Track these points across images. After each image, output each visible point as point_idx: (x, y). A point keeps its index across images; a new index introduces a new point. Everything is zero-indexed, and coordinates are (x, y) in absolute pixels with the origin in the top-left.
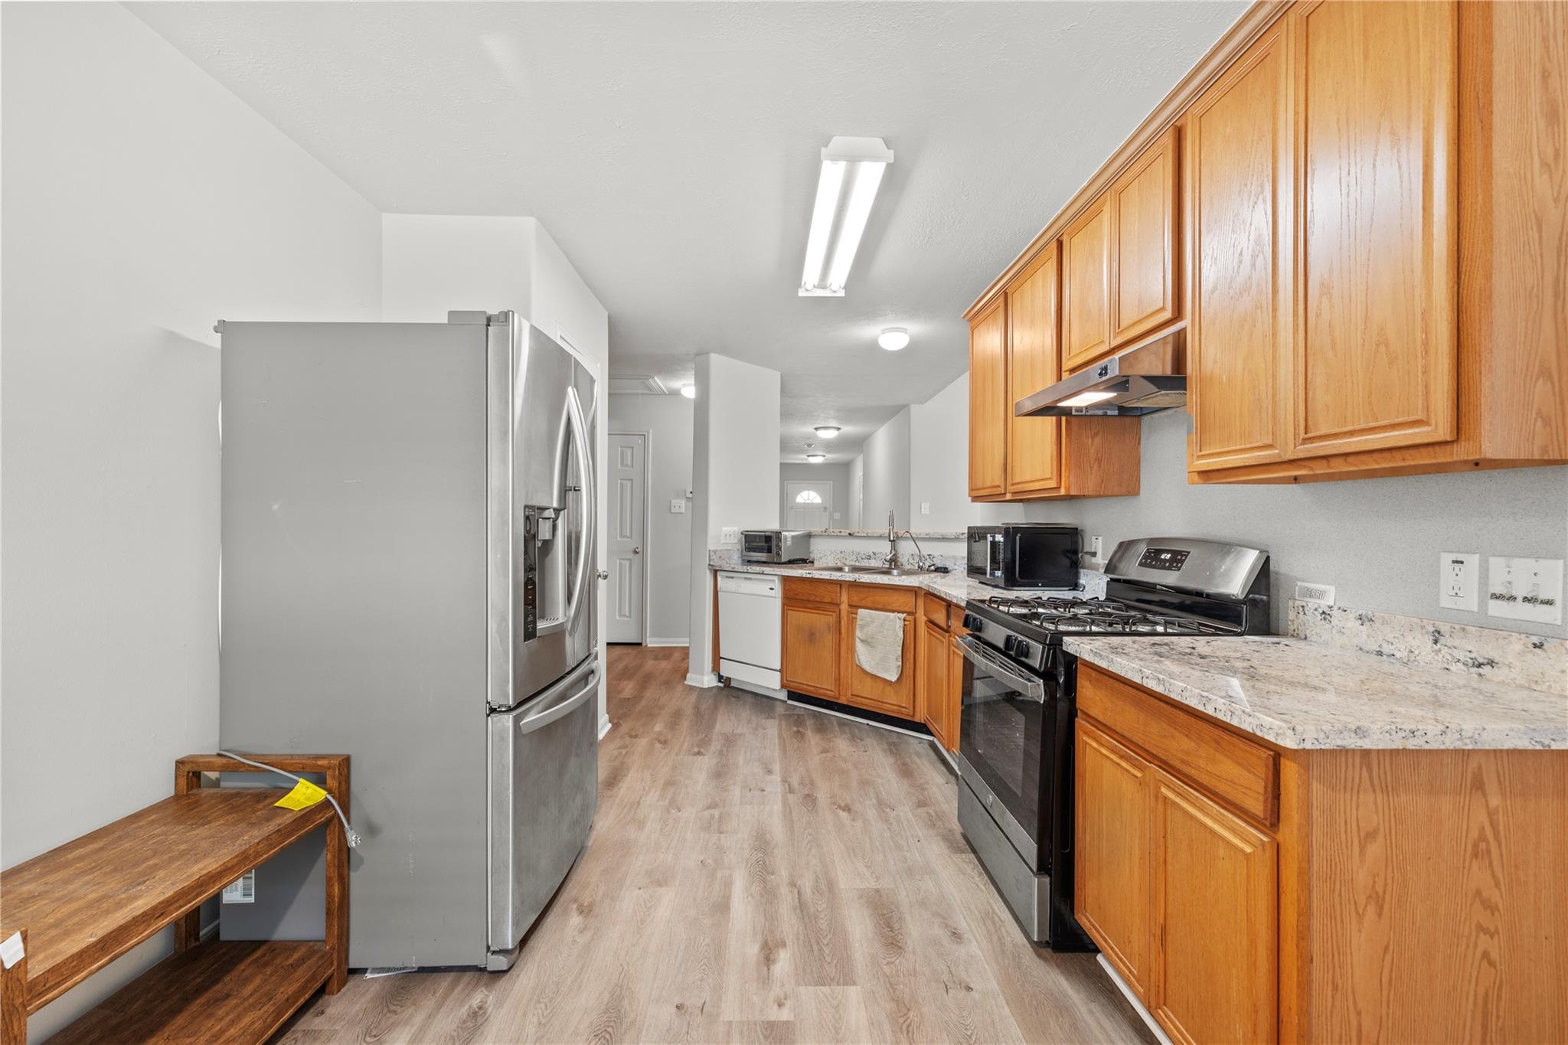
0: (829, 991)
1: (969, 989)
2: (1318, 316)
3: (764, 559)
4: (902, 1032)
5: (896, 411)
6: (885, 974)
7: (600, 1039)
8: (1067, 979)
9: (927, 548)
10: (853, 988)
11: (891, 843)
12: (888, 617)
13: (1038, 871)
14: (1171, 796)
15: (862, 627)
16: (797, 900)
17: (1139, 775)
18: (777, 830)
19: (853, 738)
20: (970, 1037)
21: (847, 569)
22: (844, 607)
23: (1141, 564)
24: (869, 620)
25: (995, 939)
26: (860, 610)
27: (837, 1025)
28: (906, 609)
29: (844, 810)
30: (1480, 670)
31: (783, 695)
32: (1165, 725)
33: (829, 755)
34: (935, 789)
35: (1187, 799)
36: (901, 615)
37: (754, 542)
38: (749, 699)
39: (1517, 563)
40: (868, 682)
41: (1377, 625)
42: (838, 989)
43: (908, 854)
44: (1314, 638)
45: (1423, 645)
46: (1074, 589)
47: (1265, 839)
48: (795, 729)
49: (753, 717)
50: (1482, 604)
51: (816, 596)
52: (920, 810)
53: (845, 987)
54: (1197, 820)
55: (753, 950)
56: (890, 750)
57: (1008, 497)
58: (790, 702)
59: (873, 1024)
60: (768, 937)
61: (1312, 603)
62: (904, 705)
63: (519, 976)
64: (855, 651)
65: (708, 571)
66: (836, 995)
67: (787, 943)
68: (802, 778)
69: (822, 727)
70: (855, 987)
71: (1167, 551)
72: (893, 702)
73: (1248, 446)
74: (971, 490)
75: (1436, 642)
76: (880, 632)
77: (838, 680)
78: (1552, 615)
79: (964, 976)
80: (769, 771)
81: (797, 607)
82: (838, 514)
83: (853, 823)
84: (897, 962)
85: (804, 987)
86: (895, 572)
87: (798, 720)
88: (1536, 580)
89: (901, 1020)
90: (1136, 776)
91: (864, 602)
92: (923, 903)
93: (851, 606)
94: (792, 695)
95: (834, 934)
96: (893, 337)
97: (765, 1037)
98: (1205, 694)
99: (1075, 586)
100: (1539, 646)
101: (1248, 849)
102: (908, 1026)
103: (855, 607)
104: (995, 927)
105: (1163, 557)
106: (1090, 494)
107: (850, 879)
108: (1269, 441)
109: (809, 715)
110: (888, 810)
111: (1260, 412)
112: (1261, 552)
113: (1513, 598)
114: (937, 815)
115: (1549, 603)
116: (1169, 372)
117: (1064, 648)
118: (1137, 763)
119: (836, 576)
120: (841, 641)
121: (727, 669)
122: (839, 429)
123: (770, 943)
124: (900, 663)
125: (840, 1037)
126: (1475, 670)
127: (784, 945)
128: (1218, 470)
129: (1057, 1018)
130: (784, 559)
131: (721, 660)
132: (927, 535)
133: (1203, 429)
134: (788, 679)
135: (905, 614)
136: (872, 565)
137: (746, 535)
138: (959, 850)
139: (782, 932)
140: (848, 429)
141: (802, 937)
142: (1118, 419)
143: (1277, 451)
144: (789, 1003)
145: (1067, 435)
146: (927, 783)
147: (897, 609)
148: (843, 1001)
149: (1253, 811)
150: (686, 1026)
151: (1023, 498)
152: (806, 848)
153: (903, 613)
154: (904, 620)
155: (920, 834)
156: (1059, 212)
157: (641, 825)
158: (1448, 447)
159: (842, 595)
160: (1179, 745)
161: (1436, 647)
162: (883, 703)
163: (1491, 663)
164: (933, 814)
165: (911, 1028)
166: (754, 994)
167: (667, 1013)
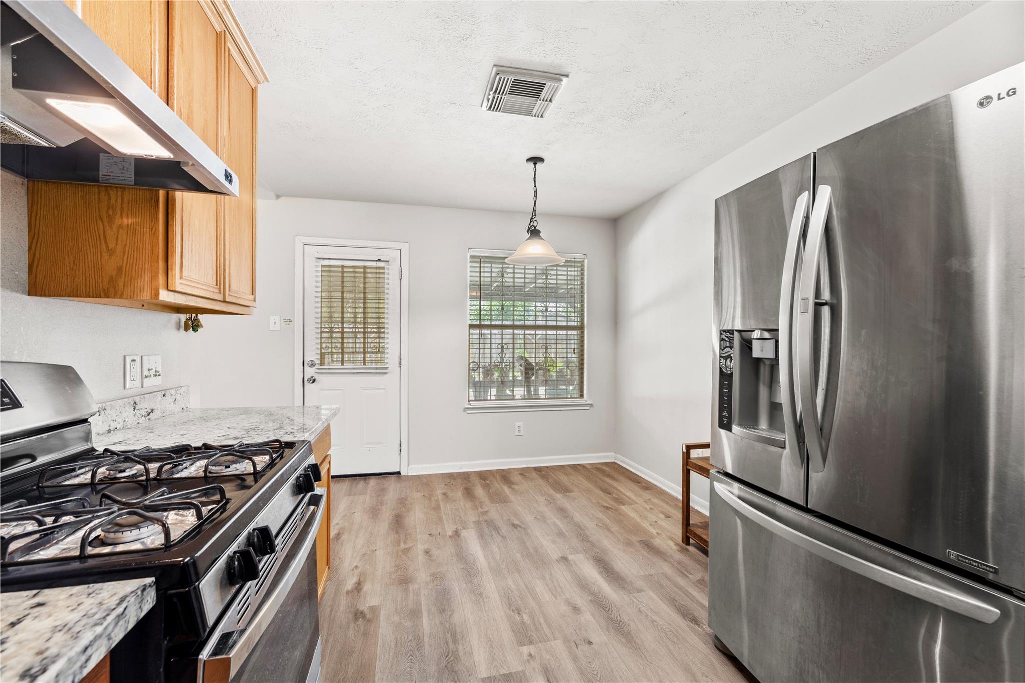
4: (453, 651)
10: (484, 675)
30: (149, 417)
39: (151, 358)
41: (108, 411)
42: (494, 674)
45: (129, 414)
50: (142, 384)
53: (489, 676)
59: (470, 654)
66: (495, 669)
70: (483, 677)
75: (134, 410)
78: (159, 381)
85: (518, 669)
88: (156, 365)
89: (452, 659)
97: (532, 636)
100: (164, 395)
113: (151, 376)
115: (159, 375)
125: (490, 643)
144: (525, 657)
148: (490, 665)
150: (579, 634)
161: (134, 413)
163: (152, 411)
165: (447, 654)
166: (549, 660)
167: (594, 639)
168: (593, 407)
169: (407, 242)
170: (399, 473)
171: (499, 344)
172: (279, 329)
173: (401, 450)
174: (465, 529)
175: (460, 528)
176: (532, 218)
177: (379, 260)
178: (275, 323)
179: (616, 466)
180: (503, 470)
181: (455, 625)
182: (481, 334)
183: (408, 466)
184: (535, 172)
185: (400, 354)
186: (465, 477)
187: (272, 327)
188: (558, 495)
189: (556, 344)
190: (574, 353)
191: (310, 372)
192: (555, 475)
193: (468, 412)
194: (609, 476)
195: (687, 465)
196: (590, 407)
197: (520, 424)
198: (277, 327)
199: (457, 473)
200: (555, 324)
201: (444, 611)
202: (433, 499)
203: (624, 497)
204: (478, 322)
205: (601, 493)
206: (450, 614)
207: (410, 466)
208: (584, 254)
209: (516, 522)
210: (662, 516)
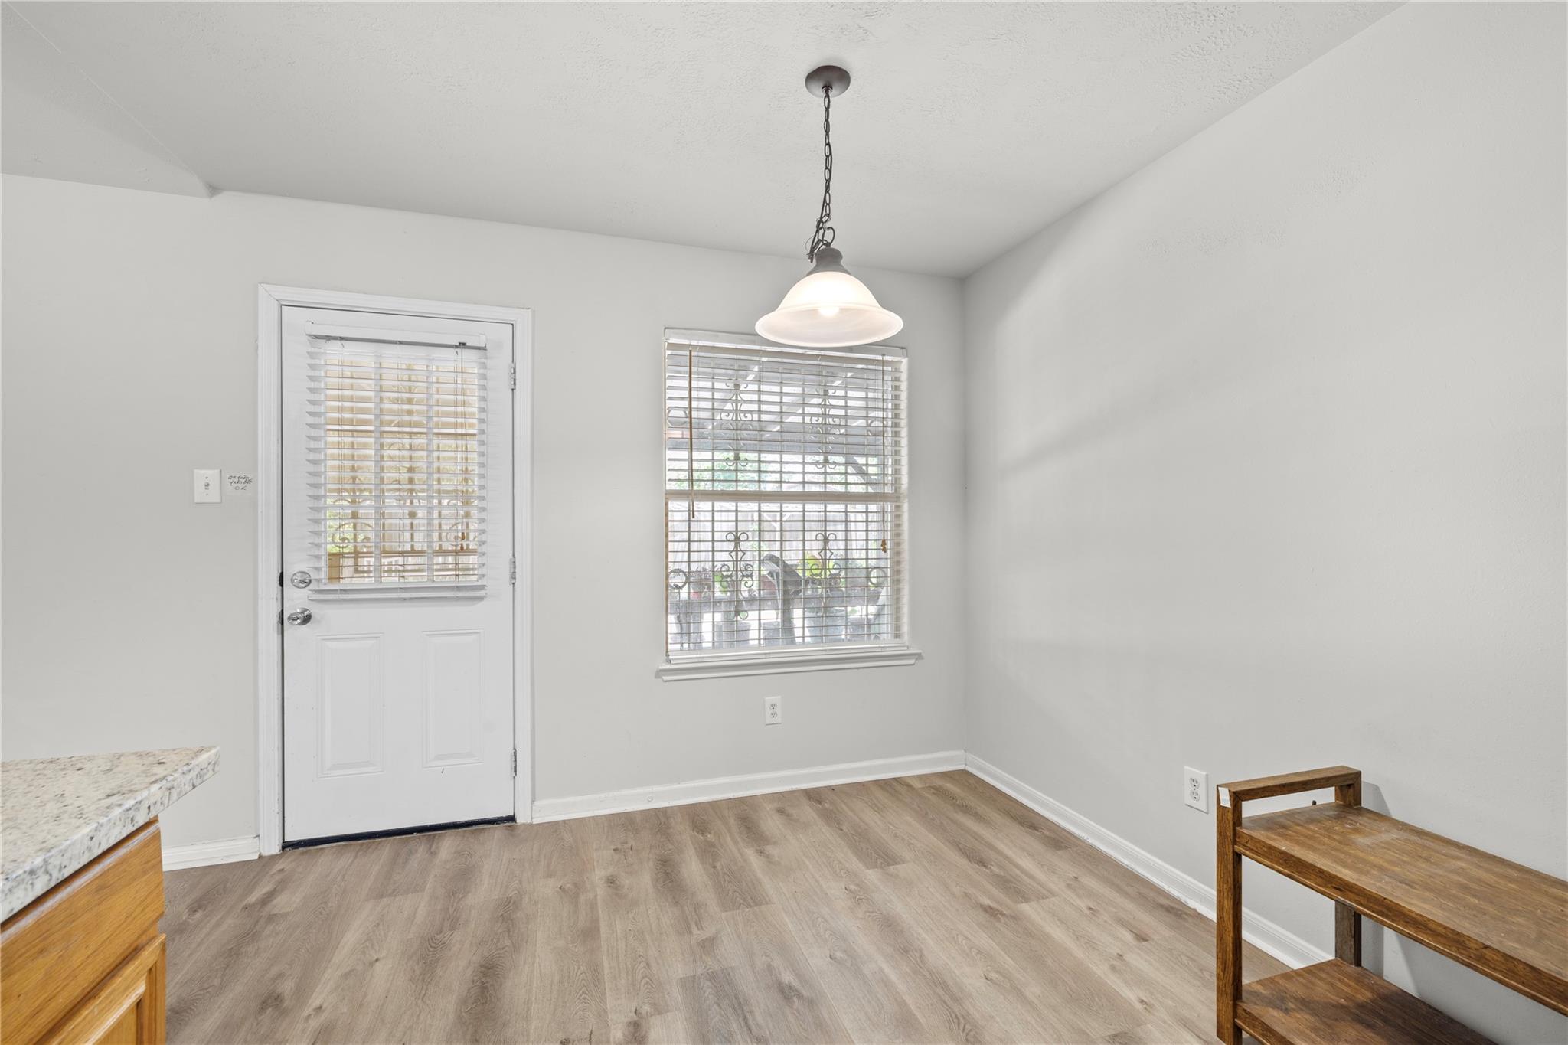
168: (922, 659)
169: (528, 309)
170: (511, 819)
171: (730, 532)
172: (219, 501)
173: (515, 767)
174: (660, 1013)
175: (646, 1009)
176: (820, 221)
177: (463, 345)
178: (207, 485)
179: (972, 781)
180: (741, 800)
182: (692, 512)
183: (533, 801)
184: (827, 109)
185: (514, 555)
186: (659, 821)
187: (200, 494)
188: (870, 872)
189: (846, 531)
190: (885, 550)
191: (297, 599)
192: (853, 811)
193: (665, 678)
194: (965, 809)
195: (1235, 842)
196: (917, 659)
197: (776, 699)
198: (214, 496)
199: (642, 812)
200: (843, 491)
202: (582, 898)
203: (1018, 872)
204: (685, 486)
205: (963, 862)
207: (535, 802)
208: (902, 348)
209: (787, 978)
210: (1128, 937)
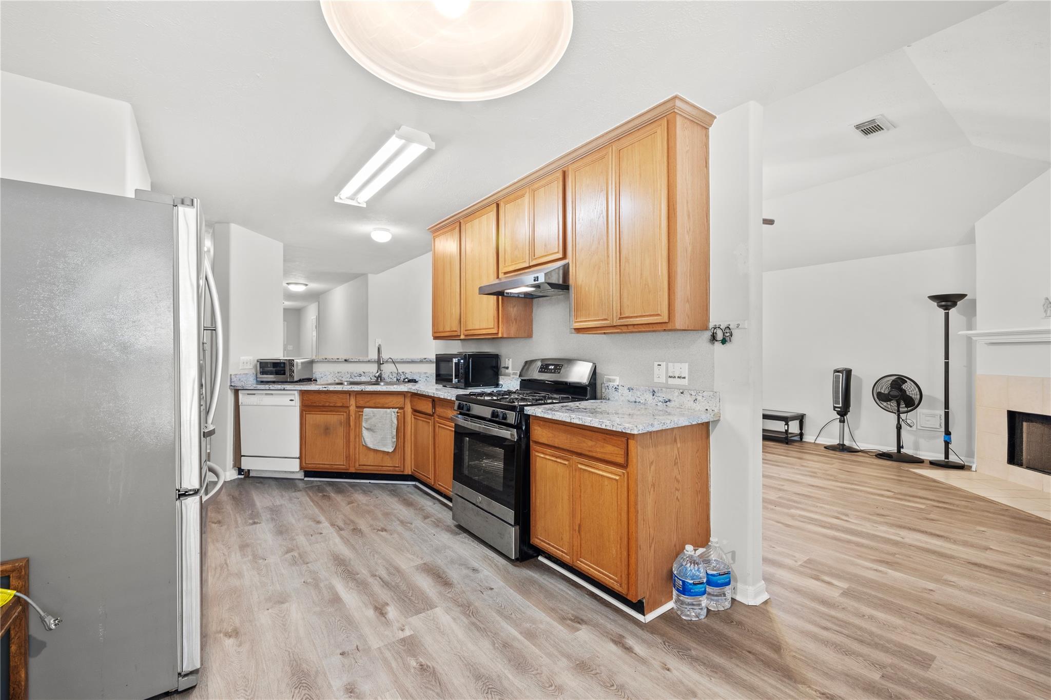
0: (425, 614)
1: (492, 589)
2: (624, 269)
3: (274, 380)
4: (471, 617)
5: (356, 278)
6: (449, 597)
7: (300, 688)
8: (530, 571)
9: (402, 368)
10: (437, 609)
11: (420, 540)
12: (386, 412)
13: (515, 524)
14: (583, 467)
15: (367, 420)
16: (381, 582)
17: (566, 463)
18: (345, 552)
19: (365, 492)
20: (501, 606)
21: (346, 383)
22: (353, 408)
23: (539, 372)
24: (372, 415)
25: (493, 566)
26: (365, 409)
27: (438, 626)
28: (398, 406)
29: (382, 531)
30: (666, 404)
31: (301, 475)
32: (581, 438)
33: (355, 504)
34: (429, 509)
35: (591, 467)
36: (394, 410)
37: (266, 368)
38: (273, 483)
39: (676, 364)
40: (371, 455)
41: (634, 391)
42: (429, 612)
43: (432, 542)
44: (611, 399)
45: (649, 396)
46: (497, 387)
47: (624, 471)
48: (321, 494)
49: (284, 493)
50: (667, 381)
51: (330, 402)
52: (427, 521)
53: (433, 610)
54: (595, 473)
55: (371, 613)
56: (392, 494)
57: (462, 337)
58: (306, 479)
59: (454, 618)
60: (375, 604)
61: (611, 384)
62: (397, 466)
63: (207, 685)
64: (362, 436)
65: (229, 391)
66: (430, 615)
67: (389, 603)
68: (344, 521)
69: (340, 490)
71: (552, 365)
72: (389, 466)
73: (598, 319)
74: (434, 332)
75: (653, 395)
76: (380, 422)
77: (348, 457)
78: (685, 382)
79: (486, 584)
80: (318, 522)
81: (315, 411)
82: (292, 346)
83: (392, 536)
84: (453, 590)
85: (411, 618)
86: (382, 384)
87: (319, 489)
88: (681, 370)
89: (468, 612)
90: (565, 464)
91: (368, 404)
92: (452, 562)
93: (357, 407)
94: (308, 474)
95: (413, 590)
96: (381, 234)
97: (403, 646)
98: (601, 420)
99: (497, 385)
100: (682, 393)
101: (617, 478)
102: (472, 613)
103: (360, 408)
104: (491, 561)
105: (550, 367)
106: (512, 336)
107: (406, 563)
108: (606, 317)
109: (326, 484)
110: (409, 525)
111: (602, 305)
112: (594, 363)
113: (675, 377)
114: (438, 521)
115: (684, 378)
116: (561, 282)
117: (525, 413)
118: (566, 458)
119: (339, 388)
120: (351, 431)
121: (246, 464)
122: (307, 285)
123: (379, 606)
124: (395, 440)
125: (442, 630)
126: (665, 404)
127: (387, 604)
128: (584, 328)
129: (533, 586)
130: (296, 379)
131: (242, 458)
132: (401, 360)
133: (577, 310)
134: (307, 462)
135: (397, 409)
136: (363, 380)
137: (261, 363)
138: (457, 534)
139: (382, 599)
140: (314, 286)
141: (396, 598)
142: (523, 299)
143: (609, 322)
144: (407, 628)
145: (502, 306)
146: (423, 506)
147: (392, 406)
148: (435, 616)
149: (620, 462)
150: (352, 660)
151: (471, 338)
152: (370, 556)
153: (396, 408)
154: (397, 413)
155: (433, 531)
156: (499, 189)
157: (239, 575)
158: (666, 324)
159: (351, 400)
160: (587, 445)
161: (653, 397)
162: (382, 466)
163: (669, 401)
164: (435, 521)
165: (474, 614)
166: (385, 631)
167: (337, 659)
181: (483, 637)
201: (504, 646)
206: (497, 645)
